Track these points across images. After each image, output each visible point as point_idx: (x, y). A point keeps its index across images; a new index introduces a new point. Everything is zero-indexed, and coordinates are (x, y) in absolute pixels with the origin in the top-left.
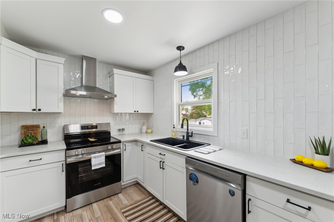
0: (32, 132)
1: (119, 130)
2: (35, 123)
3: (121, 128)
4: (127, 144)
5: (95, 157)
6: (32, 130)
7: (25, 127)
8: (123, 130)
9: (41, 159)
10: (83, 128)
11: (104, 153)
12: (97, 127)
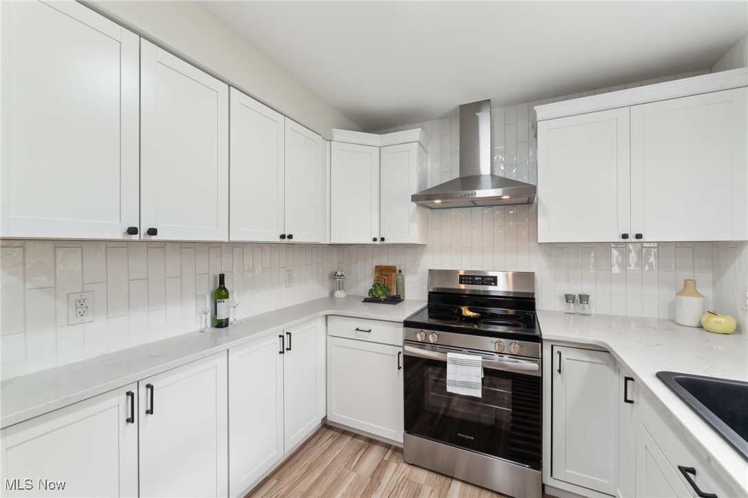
0: (385, 277)
1: (568, 298)
3: (576, 291)
5: (455, 362)
6: (387, 275)
7: (380, 269)
8: (584, 299)
9: (370, 331)
10: (464, 279)
11: (479, 358)
12: (494, 281)
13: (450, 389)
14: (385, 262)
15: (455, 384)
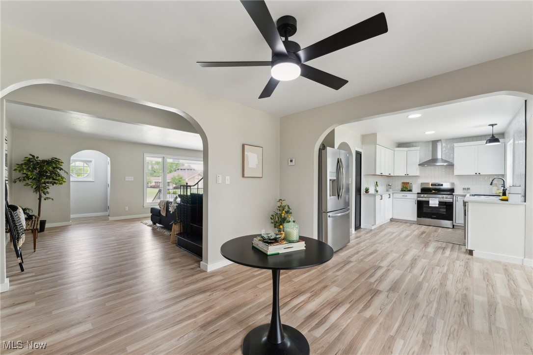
1: (464, 189)
2: (407, 182)
3: (466, 187)
4: (459, 197)
5: (431, 200)
6: (406, 185)
7: (403, 183)
8: (468, 189)
9: (407, 196)
10: (432, 185)
11: (438, 199)
12: (442, 185)
13: (430, 205)
14: (405, 181)
15: (431, 204)
